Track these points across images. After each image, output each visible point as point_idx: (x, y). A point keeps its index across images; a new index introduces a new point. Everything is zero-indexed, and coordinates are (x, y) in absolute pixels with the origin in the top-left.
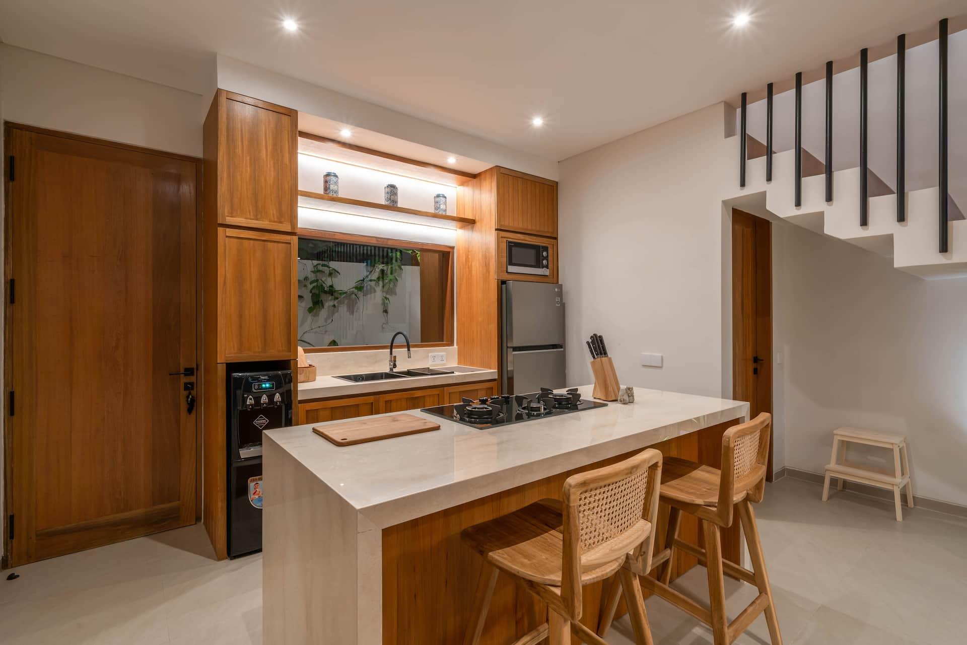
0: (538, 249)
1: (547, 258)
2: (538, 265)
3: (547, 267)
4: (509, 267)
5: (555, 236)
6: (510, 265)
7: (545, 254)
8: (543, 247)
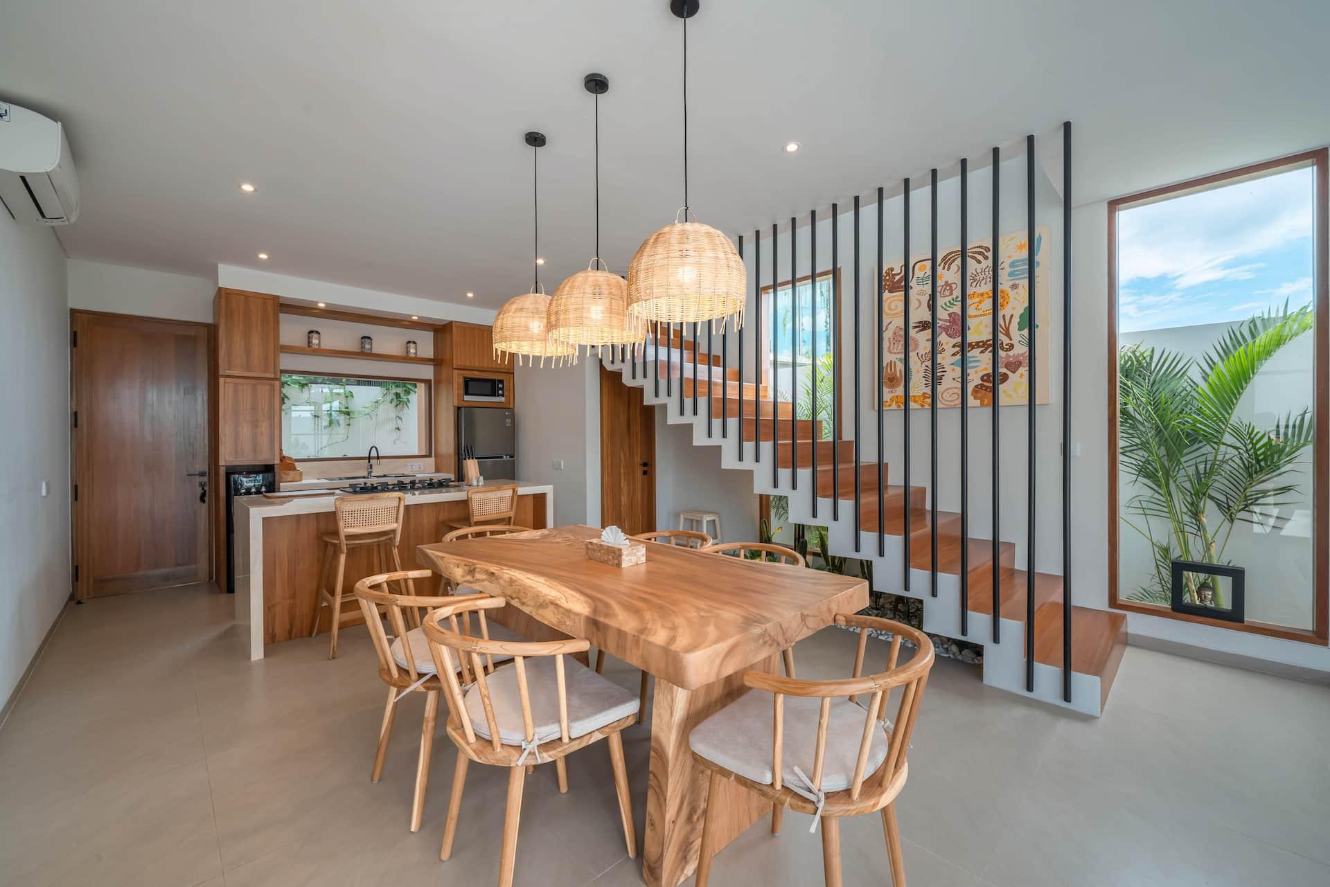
0: (493, 382)
1: (502, 389)
2: (493, 394)
3: (503, 395)
4: (465, 396)
5: (511, 371)
6: (466, 395)
7: (500, 386)
8: (498, 381)
